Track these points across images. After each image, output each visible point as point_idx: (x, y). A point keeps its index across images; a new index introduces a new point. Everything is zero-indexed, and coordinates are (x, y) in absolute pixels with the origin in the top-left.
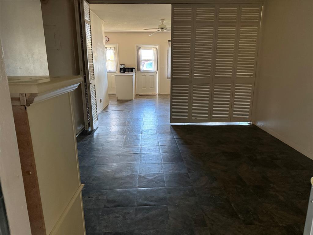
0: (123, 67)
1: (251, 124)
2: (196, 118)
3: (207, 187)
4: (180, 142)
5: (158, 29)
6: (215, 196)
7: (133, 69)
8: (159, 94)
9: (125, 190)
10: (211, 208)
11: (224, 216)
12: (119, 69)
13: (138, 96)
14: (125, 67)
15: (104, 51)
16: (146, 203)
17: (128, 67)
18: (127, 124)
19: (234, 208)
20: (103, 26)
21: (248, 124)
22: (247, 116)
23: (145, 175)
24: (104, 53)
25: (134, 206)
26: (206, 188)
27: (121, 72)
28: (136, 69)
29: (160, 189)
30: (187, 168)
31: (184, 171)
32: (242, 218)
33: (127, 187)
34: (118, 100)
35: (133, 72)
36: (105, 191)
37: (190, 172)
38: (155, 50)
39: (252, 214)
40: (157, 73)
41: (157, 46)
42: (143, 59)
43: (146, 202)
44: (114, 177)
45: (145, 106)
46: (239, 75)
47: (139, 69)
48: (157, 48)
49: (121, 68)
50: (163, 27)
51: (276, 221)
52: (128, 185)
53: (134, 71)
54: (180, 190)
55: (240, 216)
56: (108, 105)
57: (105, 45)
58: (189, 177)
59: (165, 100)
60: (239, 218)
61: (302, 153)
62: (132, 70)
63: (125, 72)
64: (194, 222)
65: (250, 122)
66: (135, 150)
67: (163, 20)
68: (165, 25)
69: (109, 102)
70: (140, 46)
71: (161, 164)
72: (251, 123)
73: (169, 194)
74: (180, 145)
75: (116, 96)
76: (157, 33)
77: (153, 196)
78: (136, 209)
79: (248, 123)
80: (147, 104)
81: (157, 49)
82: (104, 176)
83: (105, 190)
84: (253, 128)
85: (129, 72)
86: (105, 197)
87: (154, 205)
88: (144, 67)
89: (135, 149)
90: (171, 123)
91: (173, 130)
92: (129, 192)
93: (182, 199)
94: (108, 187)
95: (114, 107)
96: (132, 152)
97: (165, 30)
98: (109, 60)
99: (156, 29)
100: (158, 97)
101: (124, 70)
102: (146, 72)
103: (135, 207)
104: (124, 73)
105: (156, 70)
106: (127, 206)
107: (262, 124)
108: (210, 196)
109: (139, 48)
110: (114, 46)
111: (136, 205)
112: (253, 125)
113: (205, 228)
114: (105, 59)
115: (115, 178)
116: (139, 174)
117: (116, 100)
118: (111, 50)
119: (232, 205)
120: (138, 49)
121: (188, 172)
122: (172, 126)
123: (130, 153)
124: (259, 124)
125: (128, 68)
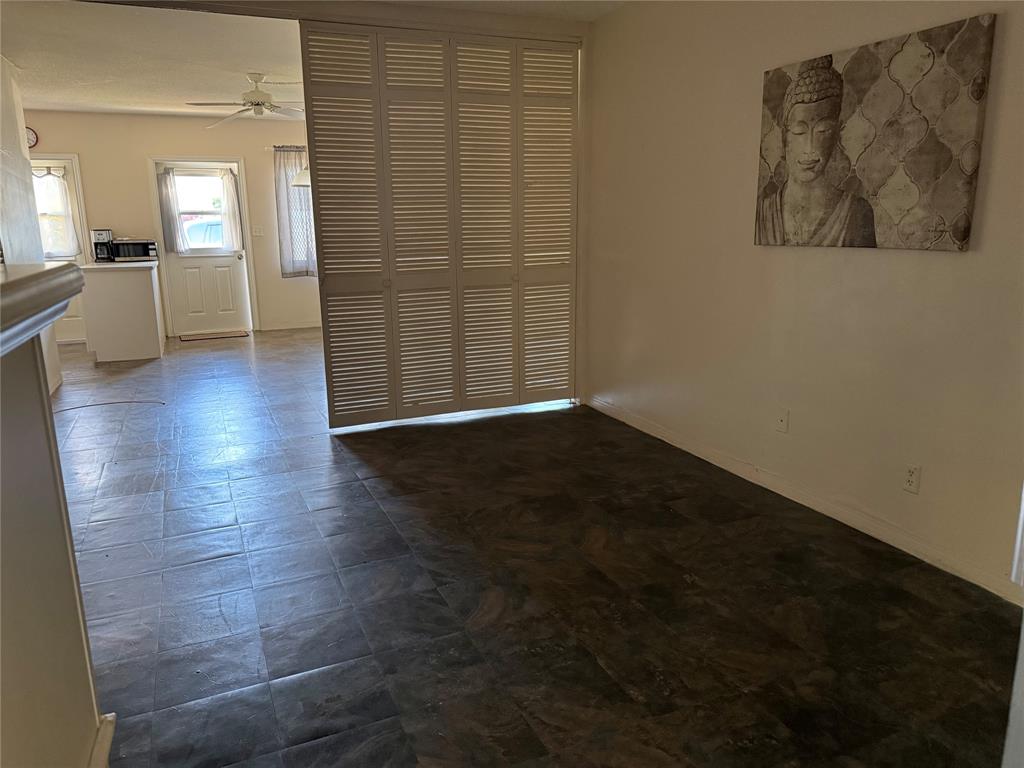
0: (105, 238)
1: (578, 404)
2: (416, 403)
3: (508, 621)
4: (381, 488)
5: (244, 105)
6: (542, 648)
7: (148, 244)
8: (255, 332)
9: (223, 699)
10: (543, 688)
11: (588, 707)
12: (89, 249)
13: (178, 342)
14: (115, 239)
15: (28, 181)
16: (316, 725)
17: (126, 240)
18: (162, 449)
19: (609, 672)
20: (14, 85)
21: (568, 406)
22: (563, 381)
23: (286, 627)
24: (29, 188)
25: (277, 748)
26: (509, 625)
27: (98, 260)
28: (160, 244)
29: (354, 667)
30: (430, 572)
31: (420, 585)
32: (641, 698)
33: (226, 686)
34: (98, 365)
35: (148, 255)
36: (142, 721)
37: (441, 584)
38: (228, 178)
39: (662, 677)
40: (244, 259)
41: (236, 165)
42: (182, 209)
43: (317, 723)
44: (164, 658)
45: (214, 377)
46: (532, 258)
47: (170, 246)
48: (236, 172)
49: (96, 244)
50: (260, 101)
51: (732, 682)
52: (231, 677)
53: (152, 253)
54: (426, 652)
55: (633, 692)
56: (60, 385)
57: (28, 158)
58: (442, 602)
59: (284, 351)
60: (632, 700)
61: (731, 471)
62: (143, 249)
63: (117, 259)
64: (502, 750)
65: (573, 400)
66: (222, 543)
67: (257, 77)
68: (268, 95)
69: (63, 373)
70: (169, 164)
71: (336, 576)
72: (577, 401)
73: (391, 676)
74: (384, 498)
75: (90, 348)
76: (236, 119)
77: (339, 696)
78: (286, 756)
79: (568, 401)
80: (222, 370)
81: (234, 175)
82: (116, 663)
83: (138, 718)
84: (584, 417)
85: (129, 256)
86: (146, 745)
87: (351, 726)
88: (190, 238)
89: (219, 539)
90: (330, 427)
91: (345, 450)
92: (239, 701)
93: (439, 681)
94: (147, 701)
95: (89, 392)
96: (209, 551)
97: (266, 112)
98: (45, 214)
99: (235, 104)
100: (256, 342)
101: (110, 251)
102: (200, 255)
103: (280, 753)
104: (113, 261)
105: (237, 246)
106: (248, 756)
107: (610, 400)
108: (526, 649)
109: (167, 171)
110: (61, 163)
111: (282, 742)
112: (584, 406)
113: (542, 759)
114: (31, 210)
115: (170, 663)
116: (261, 628)
117: (91, 364)
118: (50, 177)
119: (601, 663)
120: (163, 174)
121: (435, 586)
122: (338, 437)
123: (205, 556)
124: (600, 402)
125: (127, 244)
